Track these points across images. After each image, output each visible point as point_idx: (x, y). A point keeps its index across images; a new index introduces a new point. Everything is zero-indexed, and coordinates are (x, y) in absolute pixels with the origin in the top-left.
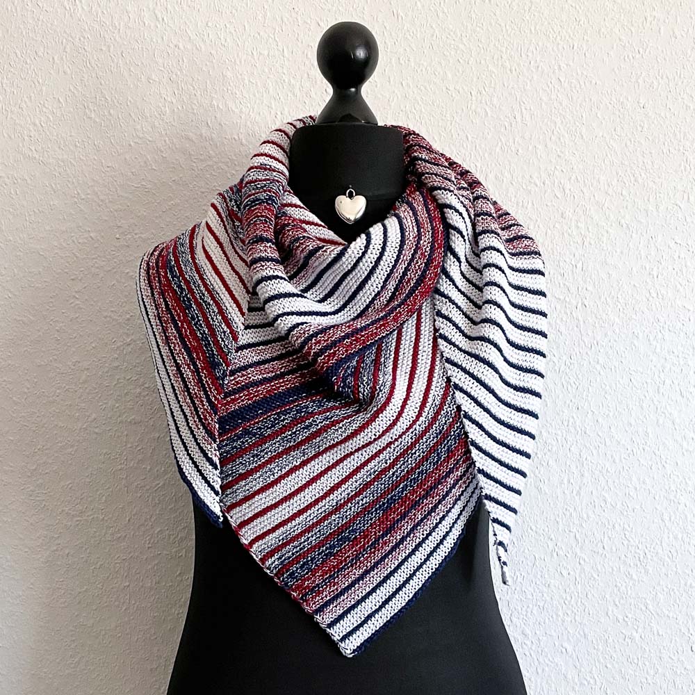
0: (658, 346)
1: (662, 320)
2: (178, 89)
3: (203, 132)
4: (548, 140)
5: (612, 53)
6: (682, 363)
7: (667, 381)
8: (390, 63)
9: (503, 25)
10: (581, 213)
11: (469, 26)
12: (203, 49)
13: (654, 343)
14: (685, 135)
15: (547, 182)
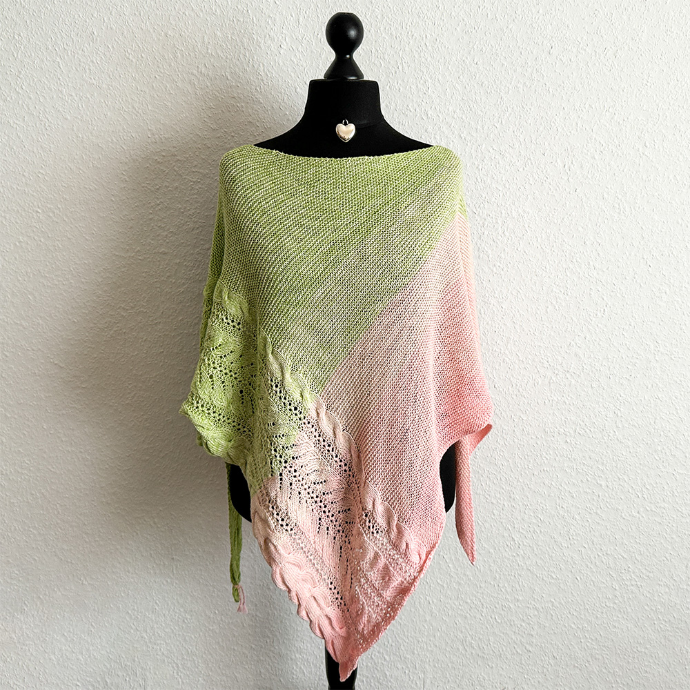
0: (481, 212)
1: (484, 196)
2: (185, 42)
3: (203, 70)
4: (418, 82)
5: (458, 29)
6: (494, 221)
7: (486, 233)
8: (321, 29)
9: (392, 8)
10: (437, 129)
11: (370, 7)
12: (201, 16)
13: (479, 210)
14: (501, 82)
15: (417, 109)
